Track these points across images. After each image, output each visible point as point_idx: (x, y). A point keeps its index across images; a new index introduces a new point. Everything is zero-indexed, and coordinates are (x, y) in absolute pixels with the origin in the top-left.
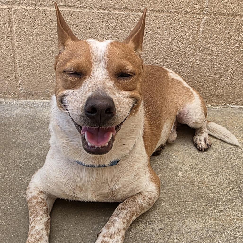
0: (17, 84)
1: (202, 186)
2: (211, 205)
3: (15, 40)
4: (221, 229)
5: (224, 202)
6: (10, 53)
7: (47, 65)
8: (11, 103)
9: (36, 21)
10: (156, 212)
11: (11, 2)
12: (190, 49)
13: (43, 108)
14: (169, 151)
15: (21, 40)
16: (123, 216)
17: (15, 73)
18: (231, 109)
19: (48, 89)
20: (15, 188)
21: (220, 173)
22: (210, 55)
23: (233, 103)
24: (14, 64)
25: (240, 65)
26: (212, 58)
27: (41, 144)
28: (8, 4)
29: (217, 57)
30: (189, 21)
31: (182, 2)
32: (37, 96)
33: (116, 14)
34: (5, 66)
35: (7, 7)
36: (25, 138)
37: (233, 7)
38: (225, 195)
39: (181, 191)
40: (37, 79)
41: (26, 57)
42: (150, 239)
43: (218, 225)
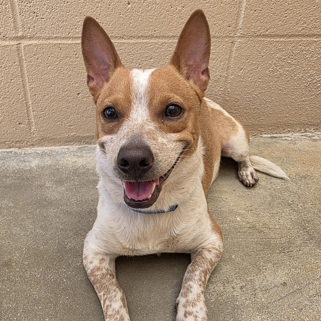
0: (30, 131)
1: (266, 231)
2: (285, 252)
3: (27, 81)
4: (306, 280)
5: (297, 247)
6: (21, 96)
7: (64, 106)
8: (26, 153)
9: (50, 57)
10: (229, 267)
11: (21, 36)
12: (221, 77)
13: (64, 155)
14: (217, 193)
15: (33, 81)
16: (197, 278)
17: (28, 118)
18: (263, 139)
19: (66, 134)
20: (63, 255)
21: (280, 214)
22: (242, 82)
23: (264, 132)
24: (26, 109)
25: (273, 91)
26: (244, 86)
27: (75, 199)
28: (17, 39)
29: (250, 84)
30: (221, 45)
31: (213, 25)
32: (54, 142)
33: (141, 43)
34: (17, 112)
35: (15, 43)
36: (56, 193)
37: (269, 26)
38: (294, 238)
39: (246, 239)
40: (53, 123)
41: (40, 99)
42: (235, 301)
43: (301, 276)
